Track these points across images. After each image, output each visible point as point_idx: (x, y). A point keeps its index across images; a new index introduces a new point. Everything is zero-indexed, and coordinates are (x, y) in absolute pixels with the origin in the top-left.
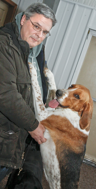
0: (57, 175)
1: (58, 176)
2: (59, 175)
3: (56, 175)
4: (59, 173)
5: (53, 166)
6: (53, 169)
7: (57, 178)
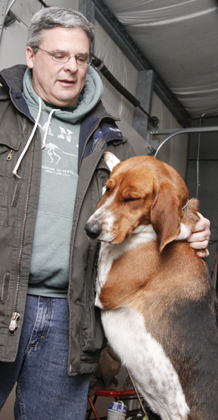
0: (167, 376)
1: (170, 378)
2: (172, 375)
3: (166, 380)
4: (169, 368)
5: (151, 361)
6: (154, 367)
7: (172, 384)
